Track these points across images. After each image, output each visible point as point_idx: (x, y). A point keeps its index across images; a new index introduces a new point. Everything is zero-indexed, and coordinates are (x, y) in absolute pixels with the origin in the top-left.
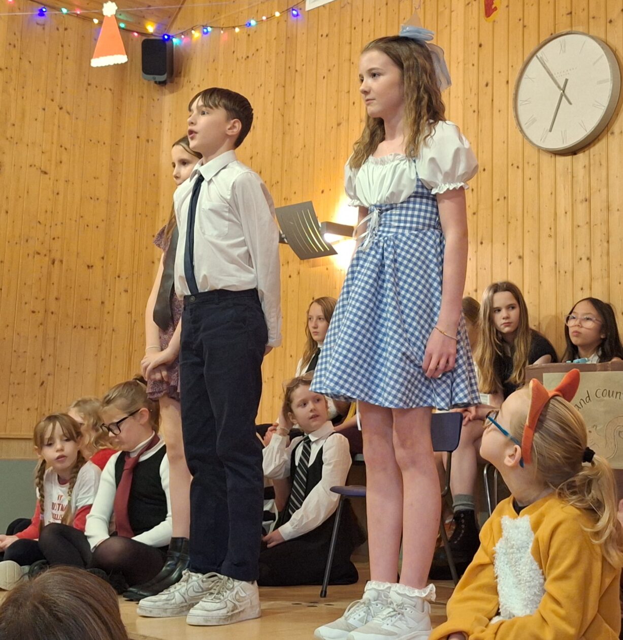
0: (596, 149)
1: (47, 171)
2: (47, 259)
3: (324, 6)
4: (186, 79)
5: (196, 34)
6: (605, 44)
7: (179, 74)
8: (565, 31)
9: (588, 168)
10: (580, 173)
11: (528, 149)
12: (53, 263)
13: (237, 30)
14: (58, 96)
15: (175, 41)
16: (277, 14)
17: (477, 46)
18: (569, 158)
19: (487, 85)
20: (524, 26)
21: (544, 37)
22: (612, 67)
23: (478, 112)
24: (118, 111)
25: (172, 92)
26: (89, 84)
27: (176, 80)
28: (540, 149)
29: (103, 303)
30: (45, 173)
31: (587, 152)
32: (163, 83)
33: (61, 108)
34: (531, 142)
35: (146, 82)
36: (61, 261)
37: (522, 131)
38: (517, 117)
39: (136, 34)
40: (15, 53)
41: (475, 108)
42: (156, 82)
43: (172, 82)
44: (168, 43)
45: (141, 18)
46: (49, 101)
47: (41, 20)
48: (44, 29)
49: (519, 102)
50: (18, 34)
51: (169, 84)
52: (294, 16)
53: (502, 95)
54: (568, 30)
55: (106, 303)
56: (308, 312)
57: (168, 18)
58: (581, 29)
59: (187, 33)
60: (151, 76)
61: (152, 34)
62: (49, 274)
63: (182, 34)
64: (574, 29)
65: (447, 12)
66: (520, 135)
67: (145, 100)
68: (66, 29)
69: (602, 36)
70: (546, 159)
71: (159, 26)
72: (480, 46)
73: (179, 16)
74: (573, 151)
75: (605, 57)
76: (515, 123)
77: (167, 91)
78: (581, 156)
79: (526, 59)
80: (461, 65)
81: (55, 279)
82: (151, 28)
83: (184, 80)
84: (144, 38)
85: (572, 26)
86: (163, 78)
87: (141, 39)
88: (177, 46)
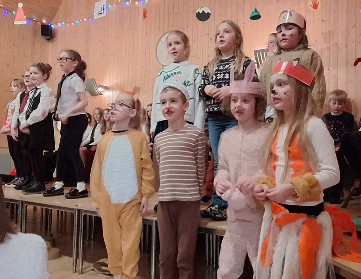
1: (9, 64)
3: (100, 18)
7: (54, 37)
13: (72, 24)
15: (52, 26)
17: (145, 33)
19: (148, 45)
20: (159, 28)
21: (165, 32)
23: (145, 53)
24: (33, 47)
25: (52, 42)
27: (53, 39)
32: (48, 40)
33: (13, 45)
34: (160, 63)
35: (43, 39)
38: (156, 55)
39: (39, 23)
42: (46, 39)
43: (51, 39)
44: (50, 27)
45: (41, 18)
46: (9, 42)
49: (157, 51)
51: (50, 40)
52: (90, 20)
53: (153, 49)
56: (94, 112)
57: (50, 19)
59: (57, 24)
60: (44, 37)
61: (44, 23)
63: (55, 24)
66: (157, 61)
67: (43, 44)
71: (47, 21)
72: (147, 33)
73: (54, 18)
76: (156, 57)
77: (50, 42)
79: (160, 38)
80: (141, 39)
82: (44, 21)
83: (55, 39)
86: (48, 37)
87: (41, 24)
88: (53, 28)
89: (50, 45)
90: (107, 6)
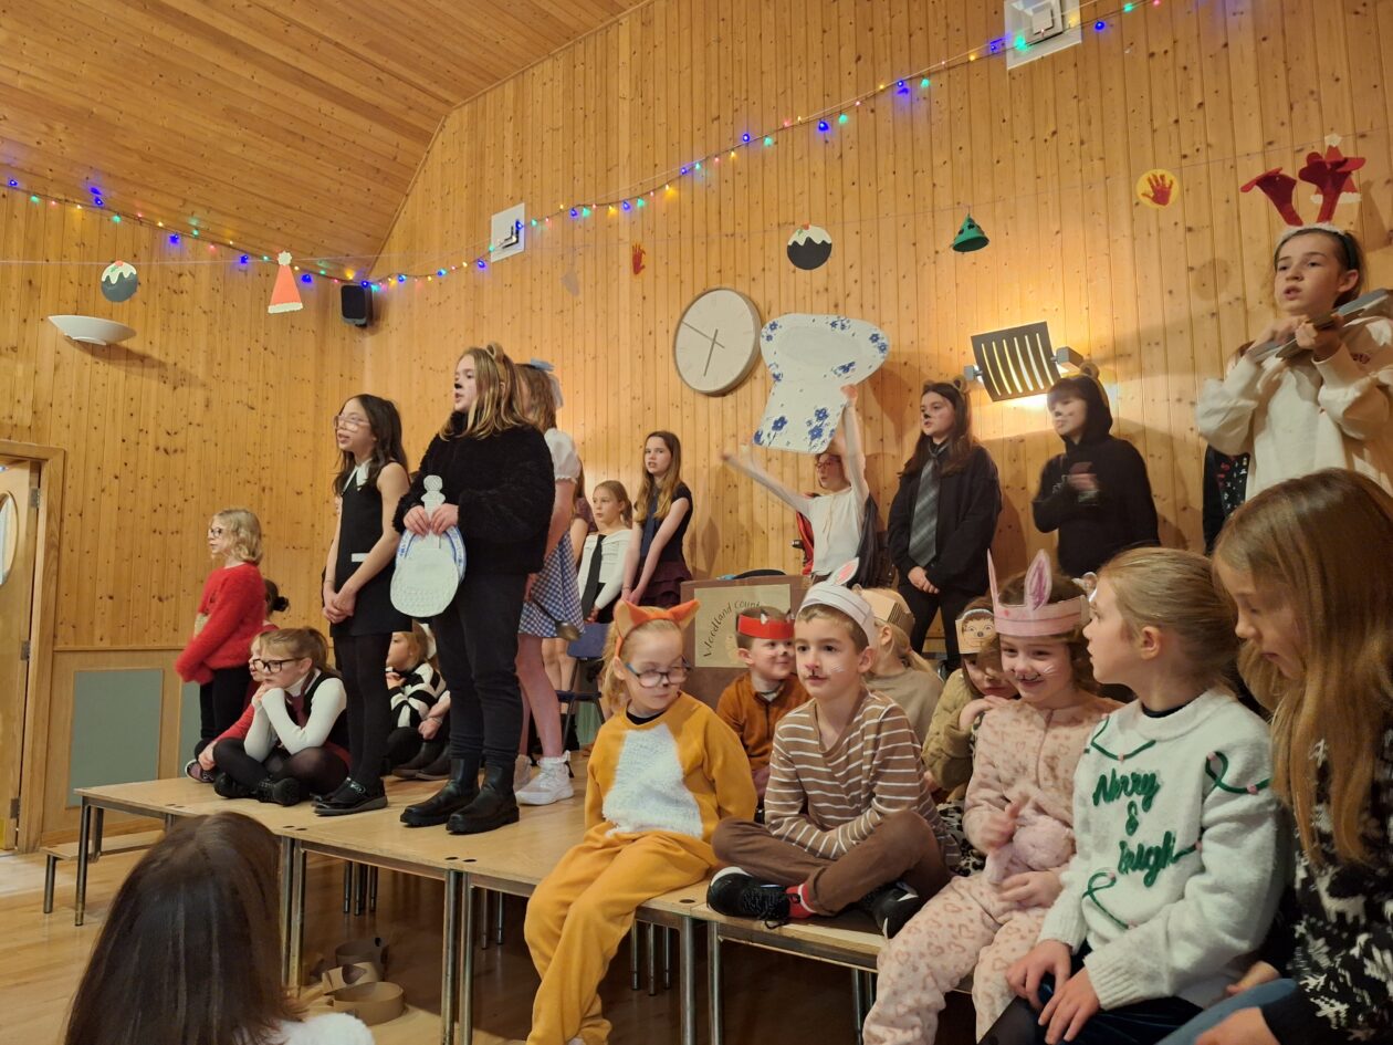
0: (741, 392)
1: (255, 405)
2: (257, 487)
3: (507, 258)
4: (385, 323)
5: (393, 282)
6: (749, 300)
7: (378, 318)
8: (715, 287)
9: (736, 408)
10: (729, 412)
11: (686, 391)
12: (264, 490)
13: (430, 278)
14: (262, 340)
15: (374, 288)
16: (465, 265)
18: (720, 399)
19: (650, 333)
20: (681, 282)
21: (697, 294)
22: (754, 319)
23: (643, 357)
24: (321, 351)
25: (372, 334)
26: (293, 327)
27: (376, 323)
28: (695, 391)
29: (313, 526)
30: (253, 408)
31: (734, 394)
32: (363, 326)
33: (265, 349)
34: (688, 385)
35: (347, 325)
36: (271, 489)
37: (680, 375)
38: (675, 362)
39: (336, 281)
40: (219, 298)
41: (640, 353)
42: (356, 325)
43: (372, 324)
44: (365, 290)
45: (340, 266)
46: (253, 341)
47: (243, 266)
48: (246, 275)
49: (677, 350)
50: (221, 280)
51: (369, 328)
52: (481, 266)
53: (663, 343)
54: (718, 286)
55: (316, 526)
57: (367, 266)
58: (728, 285)
59: (383, 280)
60: (350, 320)
61: (351, 281)
62: (260, 501)
63: (380, 281)
64: (723, 286)
65: (615, 266)
66: (679, 379)
67: (347, 341)
68: (268, 275)
69: (747, 293)
70: (701, 400)
71: (359, 273)
72: (644, 298)
73: (377, 265)
74: (722, 393)
75: (748, 312)
76: (674, 369)
77: (367, 334)
78: (729, 397)
79: (684, 309)
80: (628, 316)
81: (266, 504)
82: (350, 275)
83: (382, 324)
84: (344, 284)
85: (721, 282)
86: (362, 321)
87: (341, 285)
88: (376, 293)
89: (369, 341)
90: (528, 224)
